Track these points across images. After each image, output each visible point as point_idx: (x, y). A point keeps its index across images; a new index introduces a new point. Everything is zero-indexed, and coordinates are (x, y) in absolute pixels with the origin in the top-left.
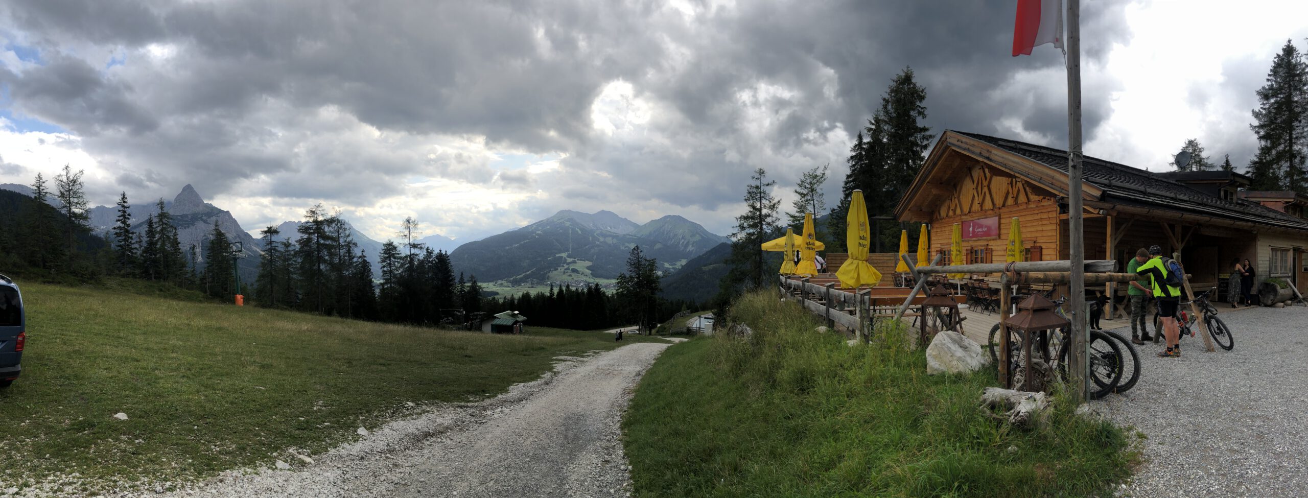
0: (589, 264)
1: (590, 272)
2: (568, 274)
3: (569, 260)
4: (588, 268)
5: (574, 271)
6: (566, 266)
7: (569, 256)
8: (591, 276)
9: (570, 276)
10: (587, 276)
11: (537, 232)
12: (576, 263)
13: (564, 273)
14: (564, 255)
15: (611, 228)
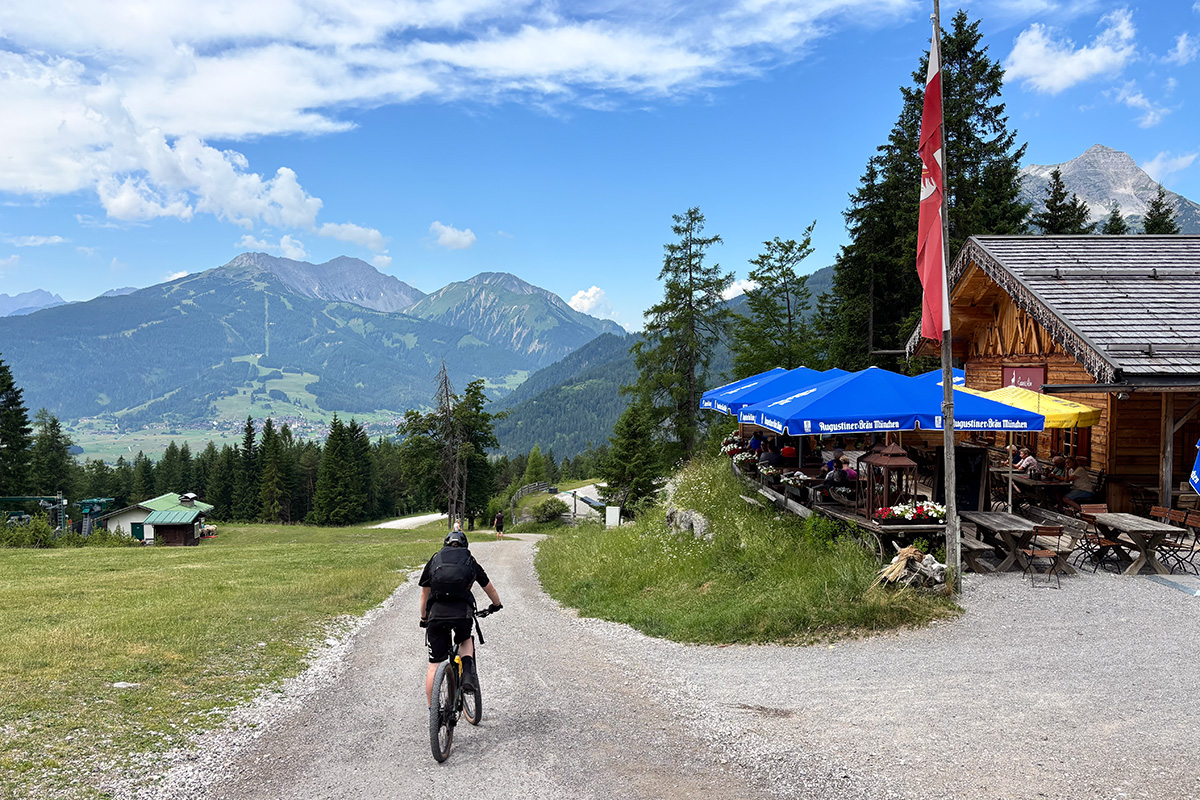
0: (310, 378)
1: (315, 397)
2: (264, 403)
3: (265, 371)
4: (310, 388)
5: (277, 395)
6: (256, 385)
7: (263, 362)
8: (317, 408)
9: (268, 407)
10: (306, 407)
11: (184, 302)
12: (281, 377)
13: (253, 400)
14: (253, 359)
15: (360, 297)
